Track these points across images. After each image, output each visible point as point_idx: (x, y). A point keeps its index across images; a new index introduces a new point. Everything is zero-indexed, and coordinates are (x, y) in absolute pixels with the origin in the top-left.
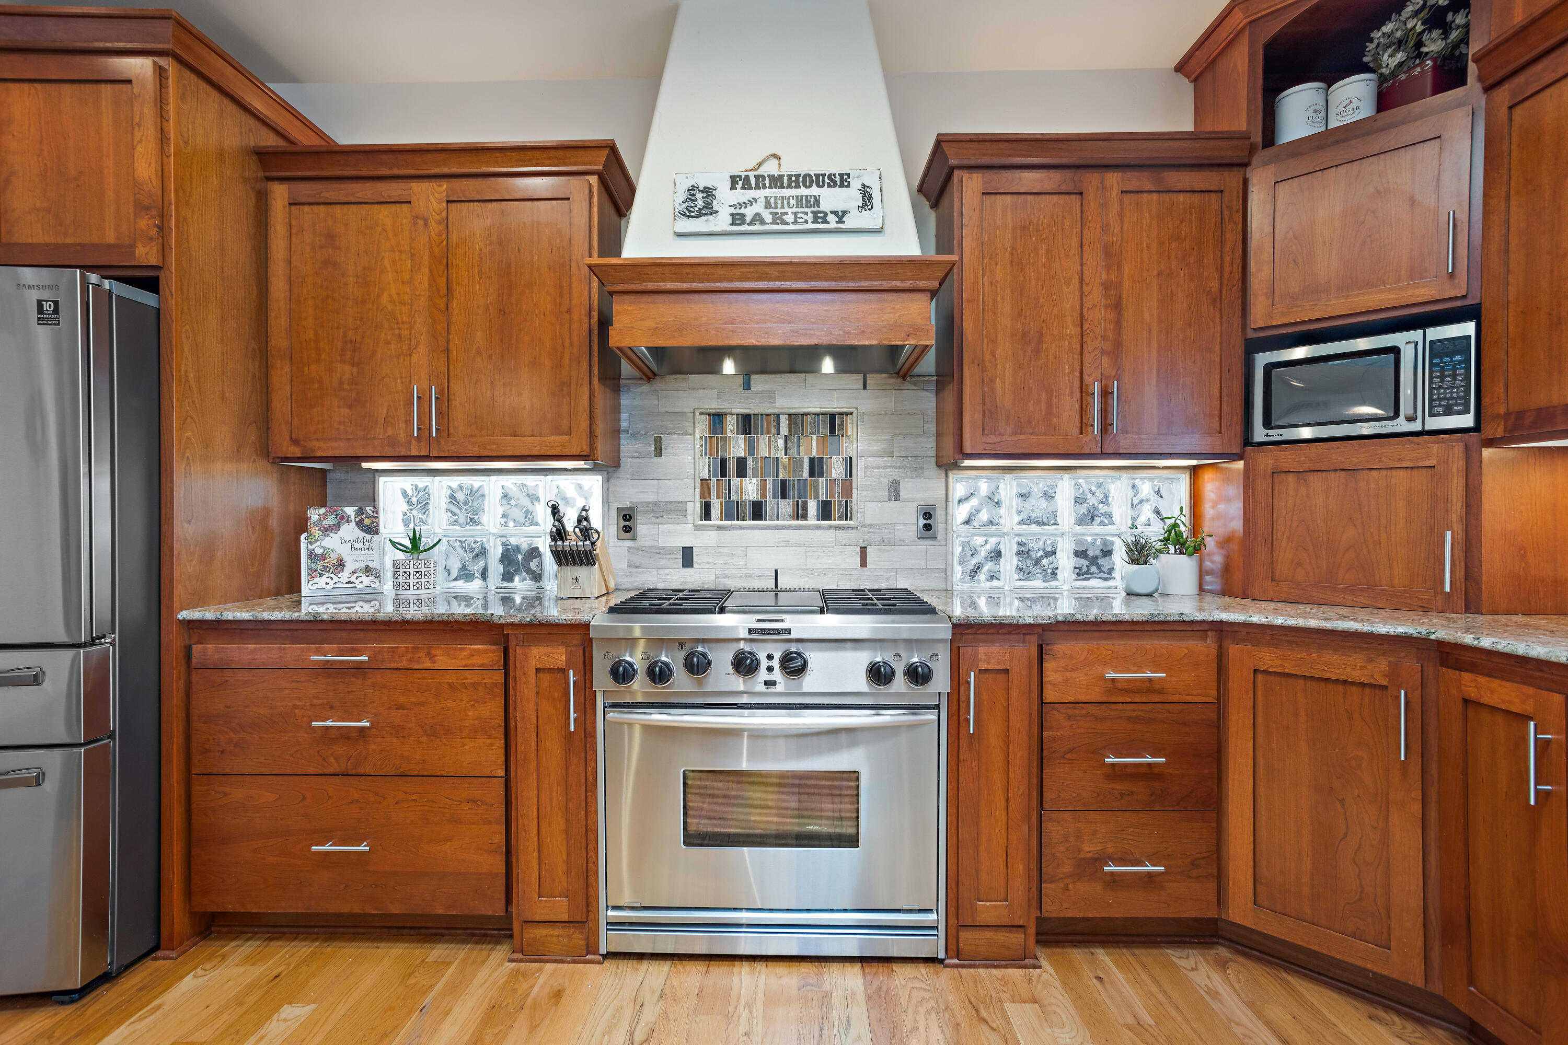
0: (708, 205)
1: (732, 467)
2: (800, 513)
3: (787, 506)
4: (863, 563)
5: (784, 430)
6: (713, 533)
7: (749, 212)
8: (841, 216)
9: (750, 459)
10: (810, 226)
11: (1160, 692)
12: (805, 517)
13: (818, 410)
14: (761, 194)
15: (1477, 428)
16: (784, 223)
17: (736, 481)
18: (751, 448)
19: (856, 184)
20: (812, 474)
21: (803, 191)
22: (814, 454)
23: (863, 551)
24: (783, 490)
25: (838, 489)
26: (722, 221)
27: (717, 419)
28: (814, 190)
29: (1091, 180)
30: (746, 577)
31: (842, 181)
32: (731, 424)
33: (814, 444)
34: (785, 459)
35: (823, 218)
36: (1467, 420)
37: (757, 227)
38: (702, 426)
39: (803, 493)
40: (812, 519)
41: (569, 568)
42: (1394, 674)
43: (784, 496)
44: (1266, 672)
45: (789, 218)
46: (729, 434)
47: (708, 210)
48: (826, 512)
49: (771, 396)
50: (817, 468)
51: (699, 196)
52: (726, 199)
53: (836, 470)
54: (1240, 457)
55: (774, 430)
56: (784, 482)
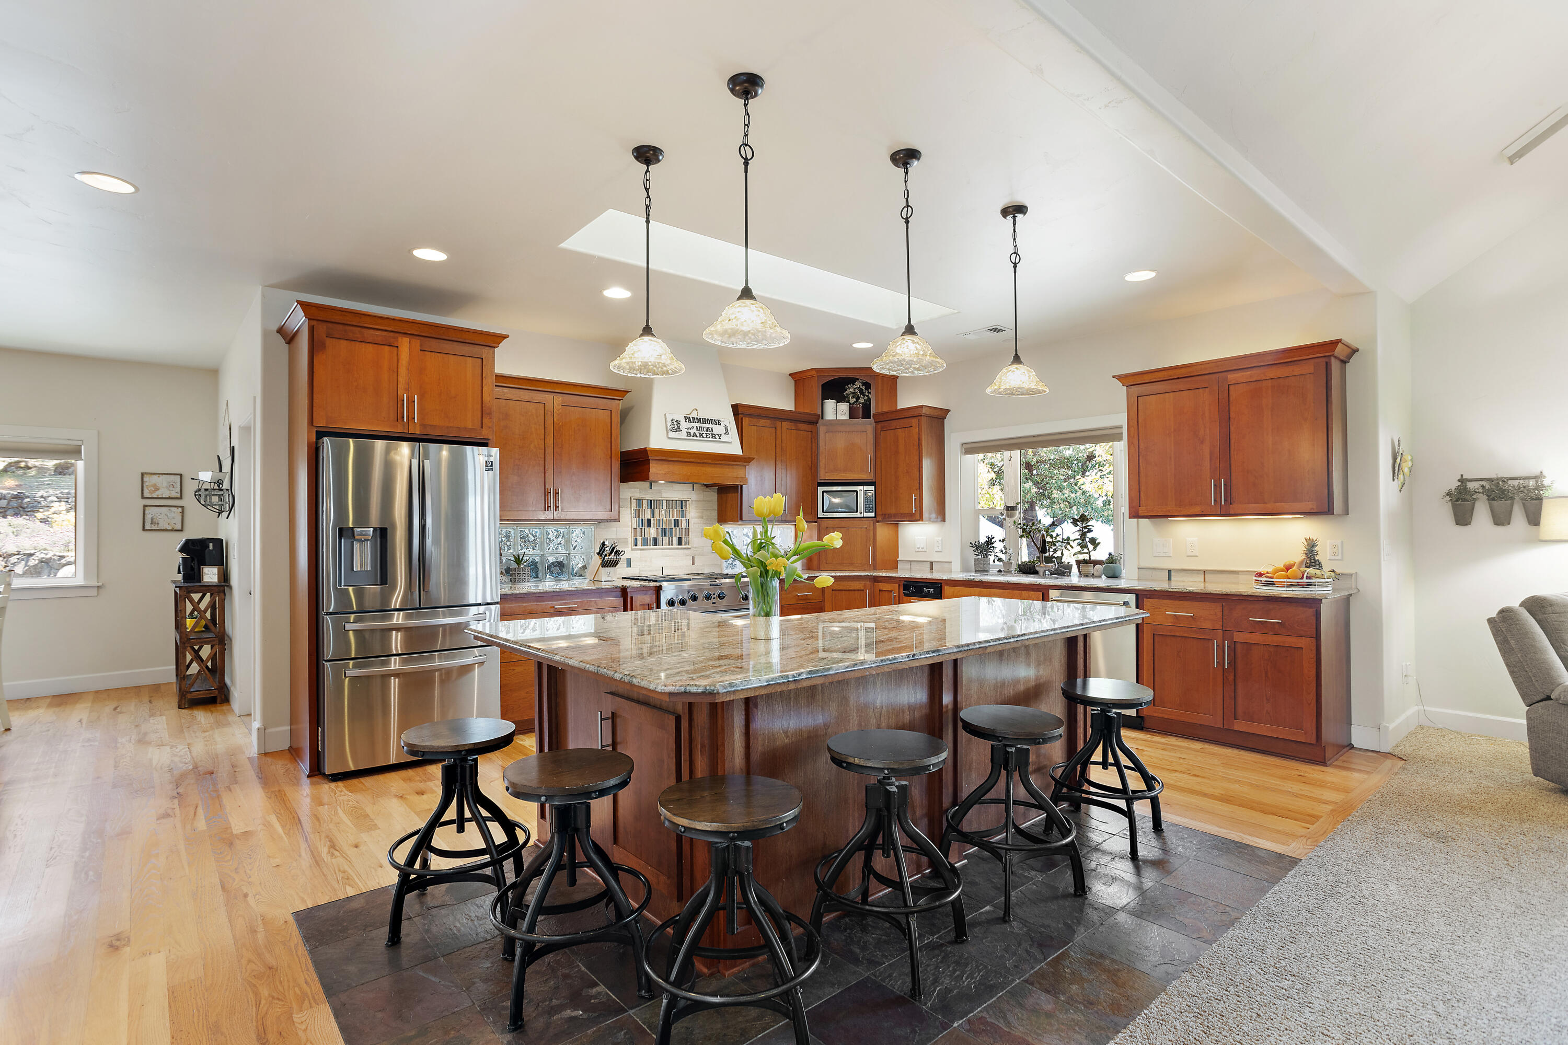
0: (679, 427)
1: (645, 523)
2: (671, 543)
3: (666, 539)
4: (693, 564)
5: (664, 507)
6: (639, 552)
7: (692, 432)
8: (720, 436)
9: (652, 519)
10: (711, 439)
11: (809, 599)
12: (672, 545)
13: (677, 499)
14: (695, 425)
15: (875, 517)
16: (703, 437)
17: (647, 529)
18: (653, 515)
19: (723, 424)
20: (675, 527)
21: (707, 425)
22: (675, 518)
23: (693, 558)
24: (664, 533)
25: (684, 533)
26: (683, 434)
27: (639, 501)
28: (710, 425)
29: (779, 423)
30: (651, 571)
31: (718, 423)
32: (645, 502)
33: (675, 513)
34: (665, 519)
35: (714, 436)
36: (873, 515)
37: (695, 438)
38: (634, 503)
39: (671, 535)
40: (675, 545)
41: (606, 568)
42: (865, 586)
43: (665, 536)
44: (835, 590)
45: (704, 435)
46: (644, 508)
47: (678, 429)
48: (680, 542)
49: (660, 492)
50: (677, 523)
51: (675, 423)
52: (684, 425)
53: (684, 525)
54: (816, 522)
55: (661, 507)
56: (665, 529)
